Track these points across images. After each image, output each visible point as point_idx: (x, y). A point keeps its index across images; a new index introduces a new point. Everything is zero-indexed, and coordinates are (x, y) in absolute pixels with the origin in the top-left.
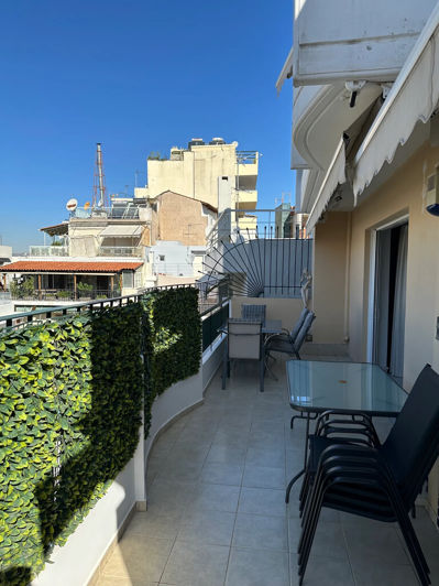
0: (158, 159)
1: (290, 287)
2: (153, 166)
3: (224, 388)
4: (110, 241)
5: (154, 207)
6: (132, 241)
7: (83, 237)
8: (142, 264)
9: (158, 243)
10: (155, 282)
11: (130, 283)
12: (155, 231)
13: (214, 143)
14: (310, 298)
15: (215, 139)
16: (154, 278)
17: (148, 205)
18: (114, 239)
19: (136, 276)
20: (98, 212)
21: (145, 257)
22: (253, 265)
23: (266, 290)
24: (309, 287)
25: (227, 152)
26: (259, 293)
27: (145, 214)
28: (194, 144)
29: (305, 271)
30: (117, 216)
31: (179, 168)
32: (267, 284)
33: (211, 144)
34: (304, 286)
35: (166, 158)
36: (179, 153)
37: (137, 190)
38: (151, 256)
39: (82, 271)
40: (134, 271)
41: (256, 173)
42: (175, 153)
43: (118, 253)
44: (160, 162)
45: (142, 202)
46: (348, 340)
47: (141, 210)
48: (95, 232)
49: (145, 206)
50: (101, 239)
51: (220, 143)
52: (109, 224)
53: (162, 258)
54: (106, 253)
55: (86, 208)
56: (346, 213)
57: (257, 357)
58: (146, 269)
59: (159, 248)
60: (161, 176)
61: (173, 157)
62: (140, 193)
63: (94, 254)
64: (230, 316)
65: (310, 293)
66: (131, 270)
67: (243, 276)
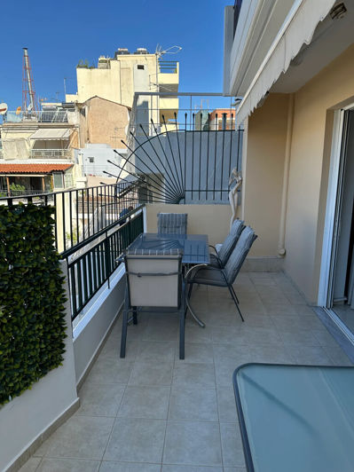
0: (86, 67)
1: (216, 190)
2: (82, 74)
3: (123, 355)
4: (41, 144)
5: (82, 112)
6: (62, 144)
7: (15, 140)
8: (72, 166)
9: (87, 146)
10: (86, 183)
11: (59, 184)
12: (84, 134)
13: (139, 53)
14: (239, 203)
15: (140, 49)
16: (85, 179)
17: (76, 108)
18: (45, 141)
19: (66, 178)
20: (29, 116)
21: (74, 159)
22: (172, 164)
23: (188, 195)
24: (238, 190)
25: (151, 61)
26: (178, 198)
27: (73, 117)
28: (120, 53)
29: (233, 171)
30: (47, 120)
31: (106, 76)
32: (188, 187)
33: (135, 53)
34: (233, 190)
35: (95, 67)
36: (106, 61)
37: (67, 96)
38: (80, 158)
39: (14, 173)
40: (64, 173)
41: (177, 82)
42: (102, 61)
43: (48, 155)
45: (71, 107)
46: (285, 254)
47: (69, 113)
48: (25, 135)
49: (74, 110)
50: (32, 142)
51: (144, 53)
52: (40, 127)
53: (92, 160)
54: (37, 155)
55: (18, 112)
56: (289, 94)
57: (175, 304)
58: (77, 170)
59: (88, 150)
60: (90, 83)
61: (101, 65)
62: (69, 99)
63: (27, 157)
64: (145, 231)
65: (240, 198)
66: (61, 171)
67: (159, 177)
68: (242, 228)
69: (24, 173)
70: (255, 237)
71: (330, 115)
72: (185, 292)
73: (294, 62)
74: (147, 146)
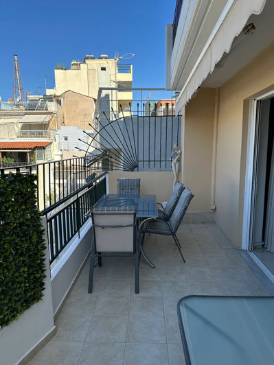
0: (62, 69)
1: (161, 161)
2: (58, 73)
3: (90, 291)
4: (27, 126)
5: (59, 102)
6: (43, 126)
7: (6, 124)
8: (51, 143)
9: (63, 128)
10: (61, 156)
11: (41, 157)
12: (60, 119)
13: (102, 58)
14: (180, 170)
15: (103, 55)
16: (61, 153)
17: (54, 100)
18: (30, 125)
19: (47, 152)
20: (18, 106)
21: (52, 138)
23: (140, 164)
24: (179, 161)
25: (111, 64)
27: (52, 106)
28: (88, 58)
29: (175, 146)
30: (32, 108)
31: (77, 75)
32: (141, 158)
33: (99, 58)
34: (175, 160)
35: (68, 68)
36: (77, 65)
37: (47, 90)
38: (57, 137)
40: (44, 148)
41: (131, 80)
42: (74, 64)
43: (32, 135)
44: (64, 71)
45: (50, 98)
46: (215, 209)
47: (48, 103)
48: (15, 120)
49: (52, 101)
50: (20, 125)
51: (106, 58)
52: (26, 114)
53: (66, 139)
54: (24, 135)
55: (9, 102)
56: (215, 88)
57: (131, 249)
58: (54, 147)
59: (63, 131)
60: (65, 80)
61: (73, 67)
62: (49, 92)
63: (16, 136)
65: (180, 166)
66: (42, 147)
67: (118, 151)
68: (182, 189)
69: (13, 149)
70: (192, 196)
71: (246, 103)
72: (139, 240)
73: (217, 66)
74: (109, 128)
